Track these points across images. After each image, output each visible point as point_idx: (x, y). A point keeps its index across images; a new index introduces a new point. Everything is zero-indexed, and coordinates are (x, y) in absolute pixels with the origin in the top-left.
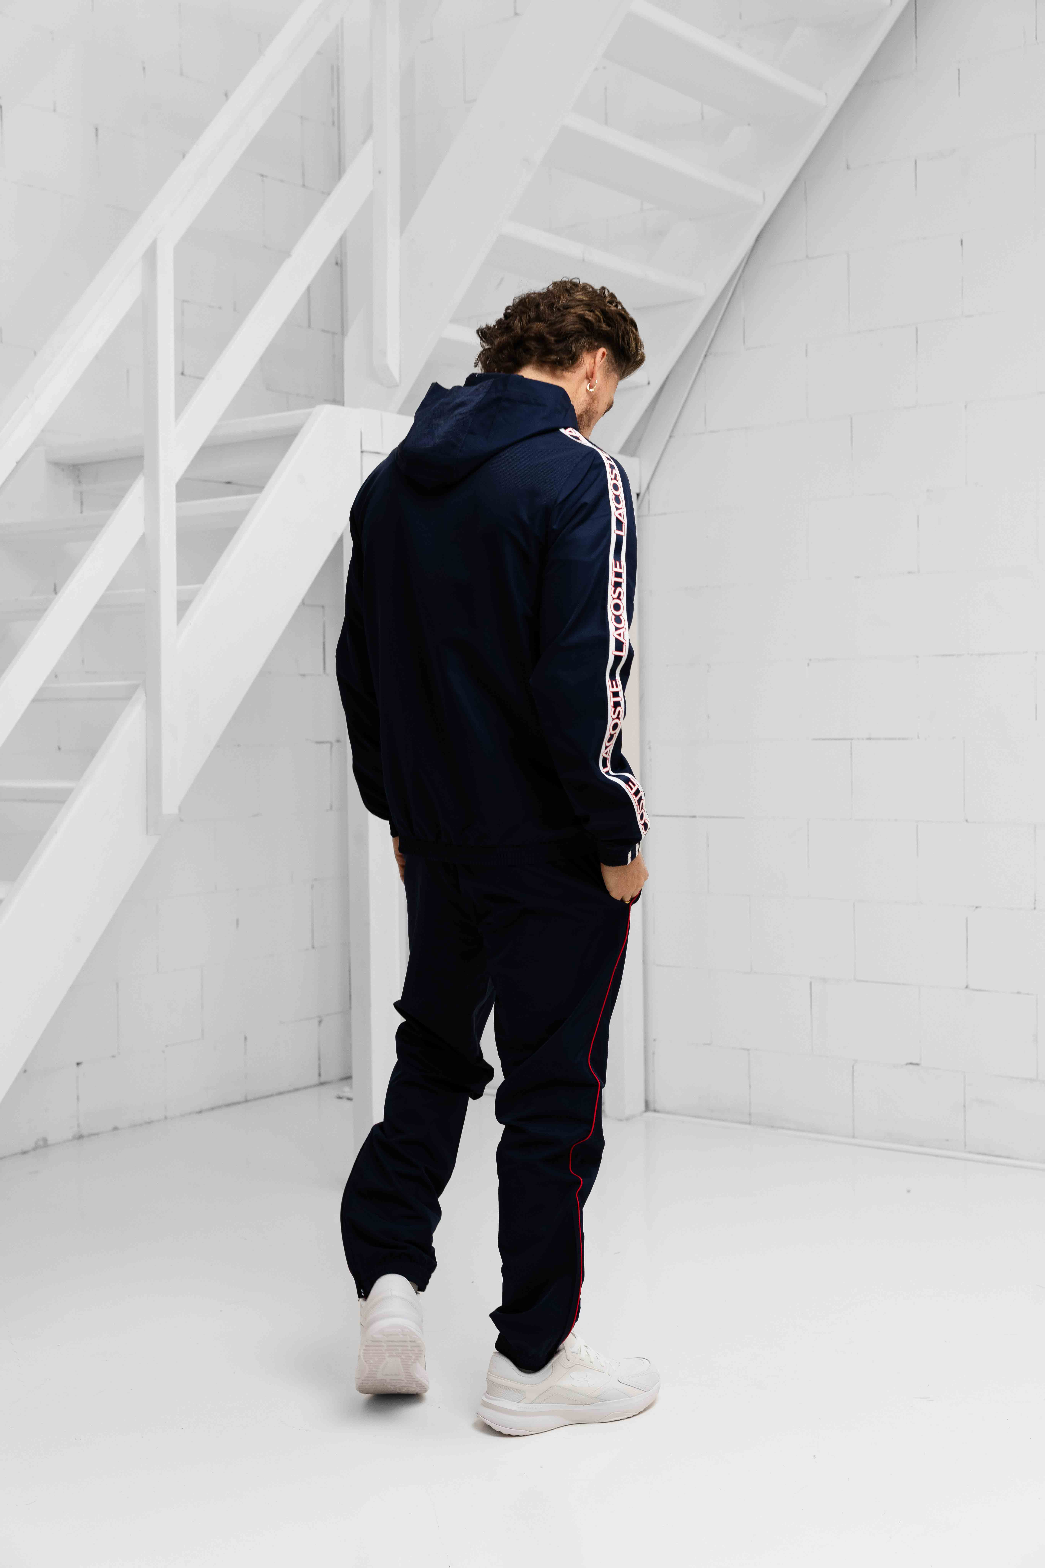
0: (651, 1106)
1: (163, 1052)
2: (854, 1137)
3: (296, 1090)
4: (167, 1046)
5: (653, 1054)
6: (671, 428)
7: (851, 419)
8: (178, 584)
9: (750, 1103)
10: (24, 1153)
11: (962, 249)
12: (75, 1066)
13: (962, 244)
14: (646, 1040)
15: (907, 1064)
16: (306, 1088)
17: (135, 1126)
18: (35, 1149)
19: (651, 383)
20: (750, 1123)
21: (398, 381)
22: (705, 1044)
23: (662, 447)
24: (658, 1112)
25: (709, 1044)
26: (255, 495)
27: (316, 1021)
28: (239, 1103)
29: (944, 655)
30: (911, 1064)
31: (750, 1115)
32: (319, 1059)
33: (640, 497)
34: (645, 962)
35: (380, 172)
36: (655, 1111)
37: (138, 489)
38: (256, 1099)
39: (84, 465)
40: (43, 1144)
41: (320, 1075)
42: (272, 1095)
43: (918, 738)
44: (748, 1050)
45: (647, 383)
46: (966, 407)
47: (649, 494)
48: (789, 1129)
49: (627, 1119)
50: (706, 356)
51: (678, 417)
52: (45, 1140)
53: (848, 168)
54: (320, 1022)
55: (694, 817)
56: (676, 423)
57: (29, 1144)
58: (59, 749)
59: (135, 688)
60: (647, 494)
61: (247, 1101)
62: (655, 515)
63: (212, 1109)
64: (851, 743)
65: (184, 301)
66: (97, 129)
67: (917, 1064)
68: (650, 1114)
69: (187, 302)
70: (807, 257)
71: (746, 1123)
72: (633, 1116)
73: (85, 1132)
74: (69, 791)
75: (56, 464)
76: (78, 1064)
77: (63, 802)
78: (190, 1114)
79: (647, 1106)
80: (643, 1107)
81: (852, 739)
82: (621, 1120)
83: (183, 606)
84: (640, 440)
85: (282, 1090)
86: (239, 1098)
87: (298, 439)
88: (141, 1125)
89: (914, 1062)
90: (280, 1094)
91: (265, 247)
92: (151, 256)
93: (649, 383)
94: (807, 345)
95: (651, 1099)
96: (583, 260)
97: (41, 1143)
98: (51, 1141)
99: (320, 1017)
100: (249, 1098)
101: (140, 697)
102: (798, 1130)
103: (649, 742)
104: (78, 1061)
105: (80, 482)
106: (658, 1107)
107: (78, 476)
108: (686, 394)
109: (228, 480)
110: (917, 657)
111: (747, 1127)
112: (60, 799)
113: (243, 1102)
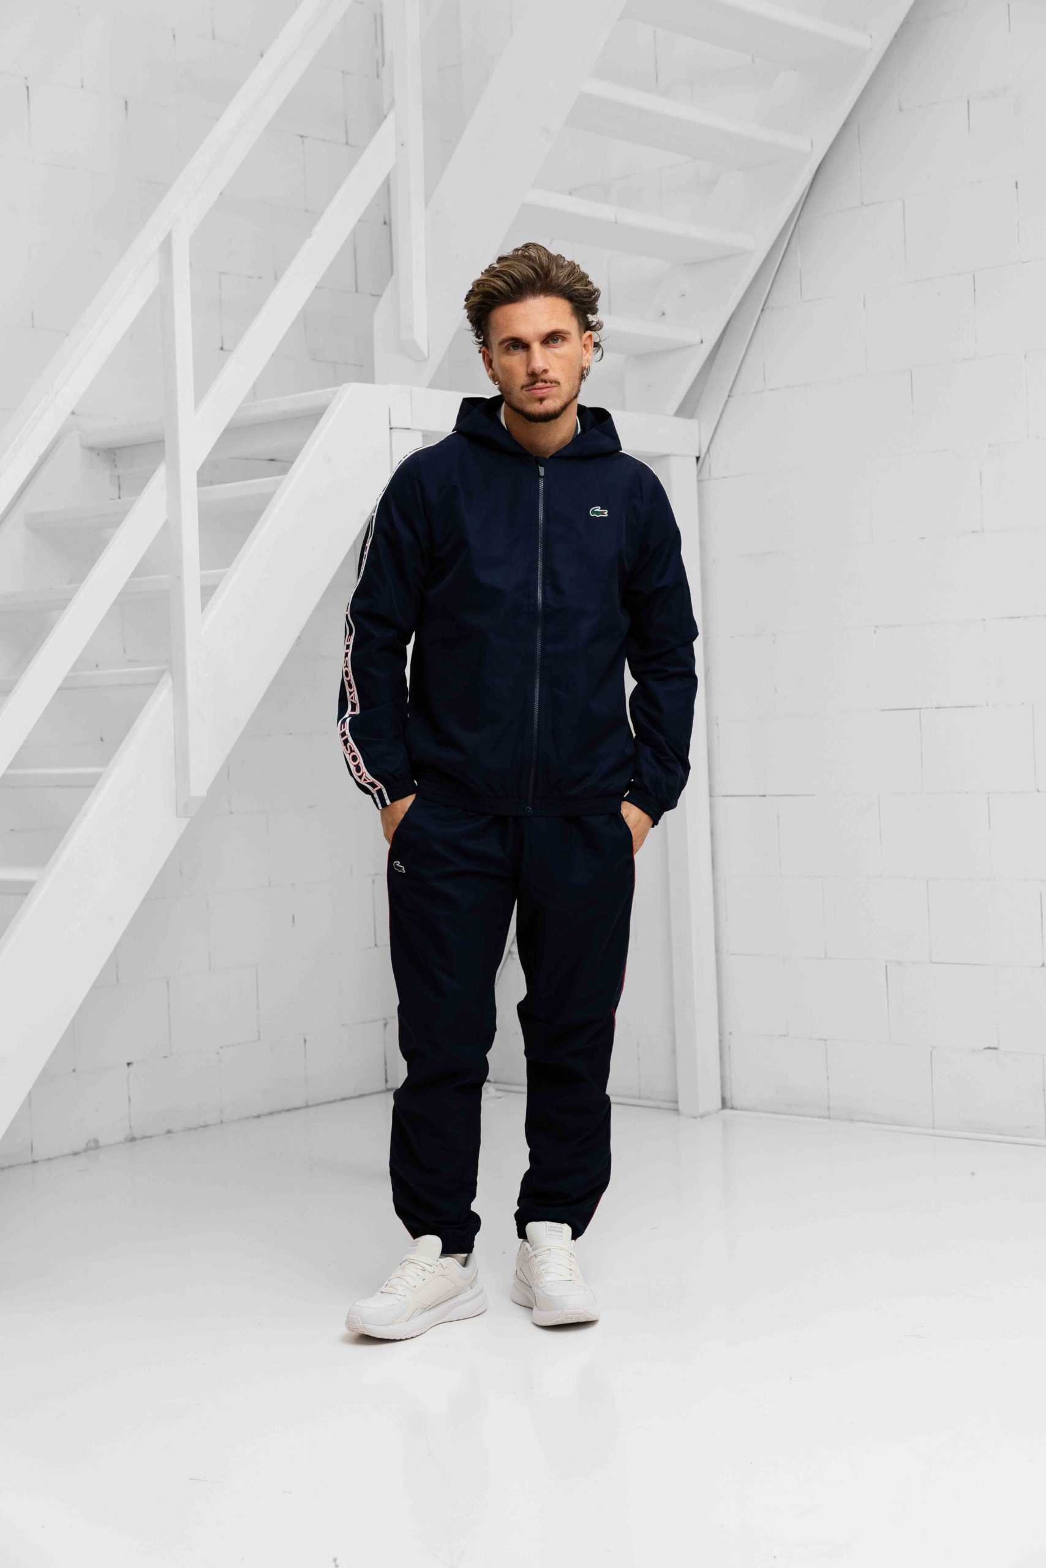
0: (729, 1104)
1: (218, 1053)
2: (934, 1128)
3: (361, 1096)
4: (221, 1047)
5: (729, 1047)
6: (729, 388)
7: (911, 373)
8: (201, 569)
9: (829, 1096)
10: (75, 1154)
11: (1017, 192)
12: (126, 1065)
13: (1017, 187)
14: (721, 1033)
15: (985, 1049)
16: (371, 1094)
17: (189, 1129)
18: (86, 1150)
19: (704, 341)
20: (829, 1118)
21: (427, 356)
22: (781, 1036)
23: (722, 407)
24: (736, 1109)
25: (785, 1036)
26: (281, 477)
27: (381, 1024)
28: (299, 1108)
29: (1011, 618)
30: (989, 1048)
31: (829, 1108)
32: (385, 1064)
33: (701, 460)
34: (717, 951)
35: (402, 145)
36: (732, 1108)
37: (160, 476)
38: (317, 1105)
39: (119, 448)
40: (94, 1146)
41: (386, 1081)
42: (335, 1101)
43: (987, 705)
44: (825, 1040)
45: (700, 341)
46: (1025, 357)
47: (709, 457)
48: (868, 1122)
49: (702, 1116)
50: (762, 310)
51: (737, 376)
52: (96, 1141)
53: (901, 110)
54: (386, 1025)
55: (765, 796)
56: (734, 382)
57: (80, 1145)
58: (102, 740)
59: (162, 673)
60: (707, 456)
61: (308, 1106)
62: (716, 479)
63: (271, 1114)
64: (920, 713)
65: (222, 273)
66: (126, 103)
67: (995, 1049)
68: (727, 1112)
69: (225, 273)
70: (862, 204)
71: (825, 1118)
72: (709, 1114)
73: (137, 1135)
74: (99, 776)
75: (92, 449)
76: (128, 1064)
77: (93, 786)
78: (248, 1118)
79: (724, 1104)
80: (720, 1105)
81: (920, 709)
82: (695, 1118)
83: (208, 592)
84: (698, 401)
85: (345, 1095)
86: (301, 1104)
87: (324, 417)
88: (196, 1129)
89: (992, 1046)
90: (343, 1099)
91: (306, 211)
92: (166, 246)
93: (702, 342)
94: (864, 297)
95: (728, 1096)
96: (616, 222)
97: (93, 1144)
98: (102, 1143)
99: (385, 1019)
100: (310, 1103)
101: (167, 681)
102: (878, 1123)
103: (717, 718)
104: (128, 1061)
105: (116, 466)
106: (736, 1104)
107: (114, 461)
108: (743, 352)
109: (272, 458)
110: (984, 620)
111: (826, 1121)
112: (89, 784)
113: (304, 1107)
